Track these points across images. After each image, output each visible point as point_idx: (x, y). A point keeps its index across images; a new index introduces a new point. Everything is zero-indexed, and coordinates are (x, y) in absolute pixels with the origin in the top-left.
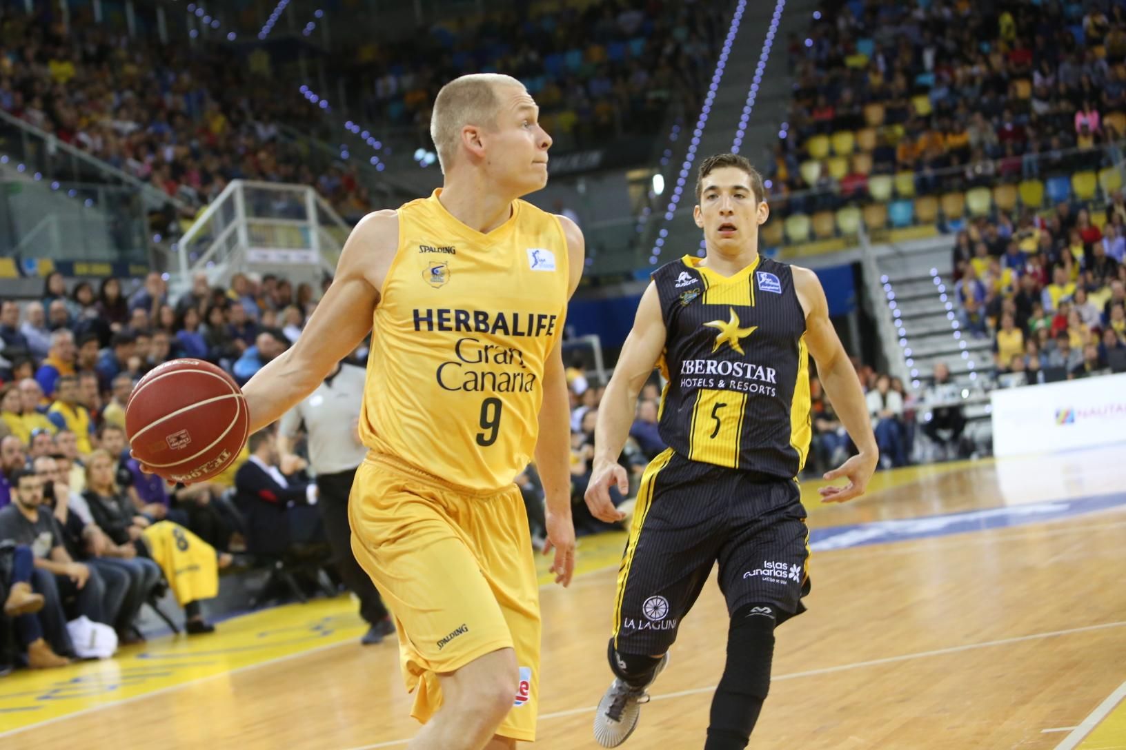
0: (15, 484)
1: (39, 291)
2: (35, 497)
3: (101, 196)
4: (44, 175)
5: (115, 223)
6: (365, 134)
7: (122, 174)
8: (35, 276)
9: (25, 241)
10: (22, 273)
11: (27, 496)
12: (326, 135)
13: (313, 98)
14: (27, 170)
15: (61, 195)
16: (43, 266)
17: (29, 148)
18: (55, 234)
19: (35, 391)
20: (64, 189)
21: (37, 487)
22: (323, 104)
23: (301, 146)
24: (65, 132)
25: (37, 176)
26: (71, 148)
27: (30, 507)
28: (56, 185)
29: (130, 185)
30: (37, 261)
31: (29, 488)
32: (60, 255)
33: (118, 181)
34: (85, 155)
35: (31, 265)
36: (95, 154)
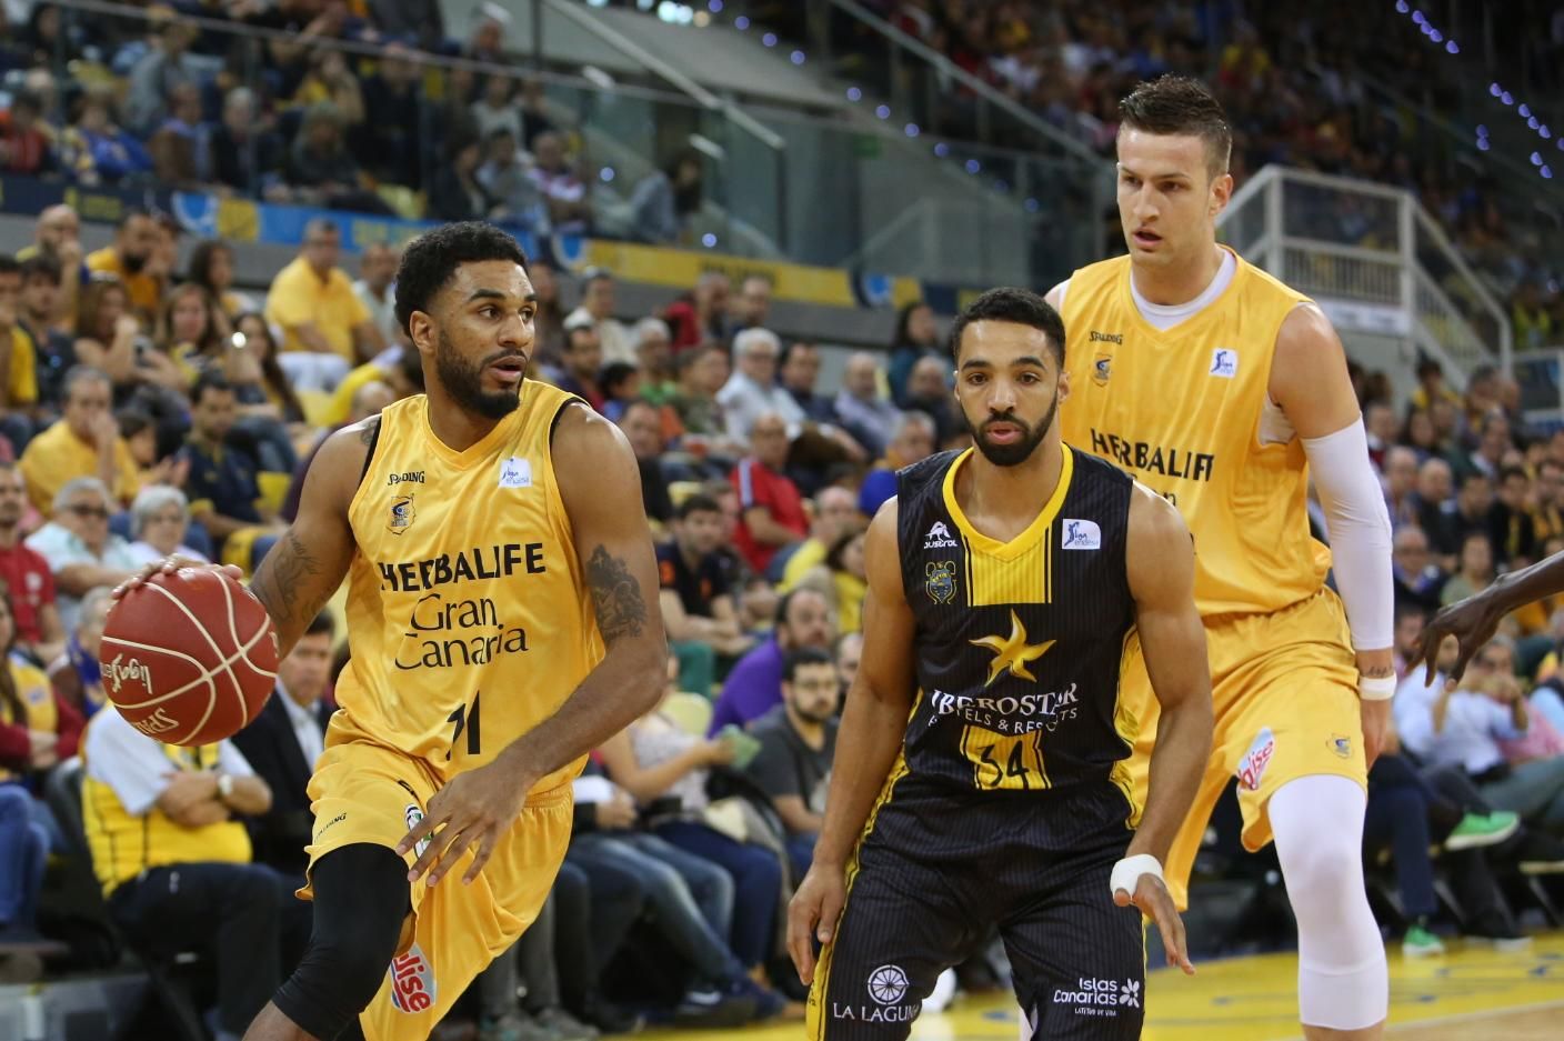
0: (789, 676)
1: (887, 335)
2: (822, 703)
3: (1021, 175)
4: (924, 127)
5: (1044, 229)
6: (1523, 111)
7: (1066, 139)
8: (886, 306)
9: (873, 244)
10: (862, 300)
11: (807, 700)
12: (1447, 100)
13: (1434, 35)
14: (894, 118)
15: (950, 168)
16: (902, 290)
17: (900, 77)
18: (930, 238)
19: (848, 510)
20: (960, 157)
21: (828, 684)
22: (1451, 48)
23: (1400, 118)
24: (967, 54)
25: (911, 130)
26: (978, 85)
27: (809, 718)
28: (940, 147)
29: (1079, 159)
30: (891, 281)
31: (812, 685)
32: (937, 275)
33: (1056, 150)
34: (1005, 101)
35: (879, 287)
36: (1025, 99)
